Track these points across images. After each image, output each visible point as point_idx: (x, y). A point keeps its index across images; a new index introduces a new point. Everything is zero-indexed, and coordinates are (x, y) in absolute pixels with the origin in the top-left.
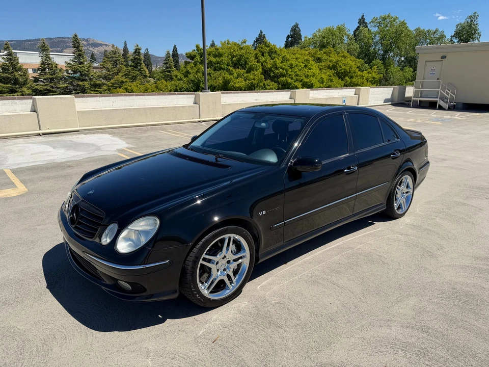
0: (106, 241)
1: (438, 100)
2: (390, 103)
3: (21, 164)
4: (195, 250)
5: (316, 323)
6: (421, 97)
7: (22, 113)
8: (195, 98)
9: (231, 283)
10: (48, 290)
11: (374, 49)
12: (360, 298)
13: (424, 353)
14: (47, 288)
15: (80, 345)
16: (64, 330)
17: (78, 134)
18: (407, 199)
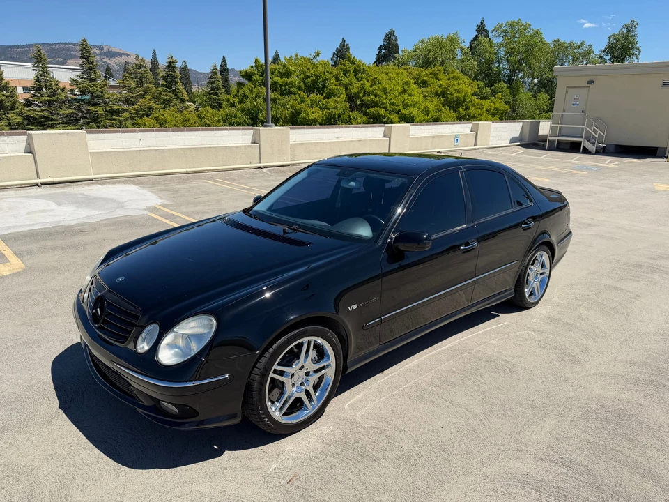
0: (143, 347)
1: (582, 140)
2: (519, 143)
3: (14, 227)
4: (264, 360)
5: (424, 454)
6: (560, 136)
7: (12, 155)
8: (254, 135)
9: (310, 401)
10: (61, 411)
11: (497, 67)
12: (481, 420)
13: (565, 495)
14: (59, 407)
15: (108, 488)
16: (86, 468)
17: (93, 184)
18: (542, 282)
